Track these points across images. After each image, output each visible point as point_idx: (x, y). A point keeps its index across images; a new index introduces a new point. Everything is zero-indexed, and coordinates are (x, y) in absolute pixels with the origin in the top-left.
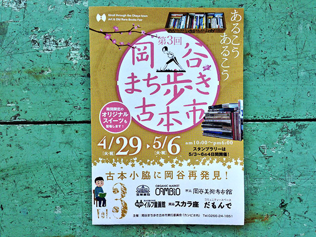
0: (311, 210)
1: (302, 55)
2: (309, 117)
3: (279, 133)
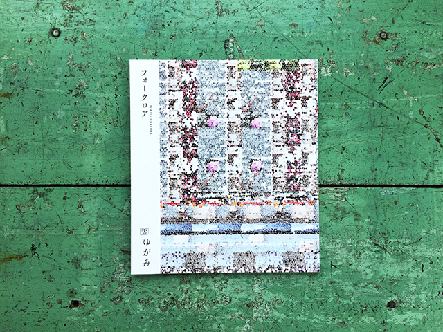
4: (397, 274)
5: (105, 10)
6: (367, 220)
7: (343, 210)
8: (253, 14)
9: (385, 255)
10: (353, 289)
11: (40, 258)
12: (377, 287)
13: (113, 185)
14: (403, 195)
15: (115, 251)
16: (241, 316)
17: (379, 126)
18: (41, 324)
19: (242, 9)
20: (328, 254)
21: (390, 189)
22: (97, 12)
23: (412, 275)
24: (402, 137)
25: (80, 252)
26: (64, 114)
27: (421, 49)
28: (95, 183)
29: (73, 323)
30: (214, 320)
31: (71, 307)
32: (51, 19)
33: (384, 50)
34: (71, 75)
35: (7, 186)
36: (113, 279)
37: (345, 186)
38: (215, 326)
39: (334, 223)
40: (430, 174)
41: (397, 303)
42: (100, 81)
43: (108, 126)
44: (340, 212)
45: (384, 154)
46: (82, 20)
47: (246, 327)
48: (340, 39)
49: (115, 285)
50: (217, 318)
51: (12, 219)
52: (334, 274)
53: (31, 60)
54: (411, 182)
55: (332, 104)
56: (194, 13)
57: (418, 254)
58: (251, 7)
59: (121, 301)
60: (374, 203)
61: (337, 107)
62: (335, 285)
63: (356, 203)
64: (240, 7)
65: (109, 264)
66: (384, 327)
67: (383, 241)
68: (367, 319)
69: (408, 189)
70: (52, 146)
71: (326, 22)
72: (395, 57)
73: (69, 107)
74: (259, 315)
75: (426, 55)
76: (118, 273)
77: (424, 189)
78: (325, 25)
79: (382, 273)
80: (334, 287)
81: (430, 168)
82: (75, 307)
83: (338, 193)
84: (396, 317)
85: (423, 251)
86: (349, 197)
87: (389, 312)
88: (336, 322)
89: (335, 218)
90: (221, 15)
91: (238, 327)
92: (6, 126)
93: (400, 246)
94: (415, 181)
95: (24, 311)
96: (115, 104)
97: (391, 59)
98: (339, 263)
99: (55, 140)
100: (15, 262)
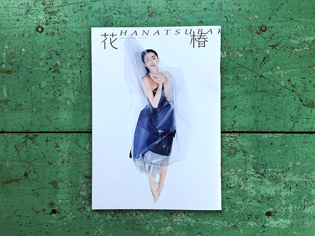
0: (40, 177)
1: (34, 101)
2: (39, 131)
3: (24, 139)
4: (273, 193)
5: (73, 14)
6: (252, 156)
7: (235, 149)
8: (173, 15)
9: (264, 180)
10: (242, 203)
11: (31, 181)
12: (259, 202)
13: (79, 132)
14: (277, 138)
15: (80, 177)
16: (165, 220)
17: (260, 91)
18: (31, 225)
19: (165, 12)
20: (225, 179)
21: (267, 134)
22: (68, 15)
23: (283, 194)
24: (276, 99)
25: (57, 177)
26: (46, 84)
27: (289, 38)
28: (67, 131)
29: (52, 224)
30: (147, 223)
31: (51, 214)
32: (37, 20)
33: (264, 39)
34: (51, 58)
35: (9, 132)
36: (79, 195)
37: (236, 132)
38: (148, 228)
39: (229, 158)
40: (296, 124)
41: (273, 213)
42: (70, 62)
43: (75, 92)
44: (233, 150)
45: (264, 110)
46: (57, 21)
47: (169, 228)
48: (233, 32)
49: (80, 199)
50: (149, 222)
51: (12, 155)
52: (229, 192)
53: (24, 48)
54: (282, 130)
55: (227, 76)
56: (133, 15)
57: (287, 179)
58: (172, 10)
59: (84, 210)
60: (256, 144)
61: (231, 78)
62: (230, 200)
63: (244, 144)
64: (164, 10)
65: (76, 185)
66: (264, 229)
67: (263, 170)
68: (251, 224)
69: (280, 134)
70: (38, 106)
71: (223, 20)
72: (271, 44)
73: (49, 80)
74: (178, 220)
75: (293, 41)
76: (83, 191)
77: (291, 134)
78: (223, 22)
79: (262, 192)
80: (229, 202)
81: (296, 120)
82: (54, 214)
83: (232, 137)
84: (272, 223)
85: (290, 177)
86: (239, 140)
87: (267, 219)
88: (230, 226)
89: (230, 154)
90: (151, 16)
91: (163, 228)
92: (8, 93)
93: (275, 174)
94: (285, 129)
95: (20, 216)
96: (80, 78)
97: (268, 45)
98: (232, 186)
99: (40, 102)
100: (14, 183)
